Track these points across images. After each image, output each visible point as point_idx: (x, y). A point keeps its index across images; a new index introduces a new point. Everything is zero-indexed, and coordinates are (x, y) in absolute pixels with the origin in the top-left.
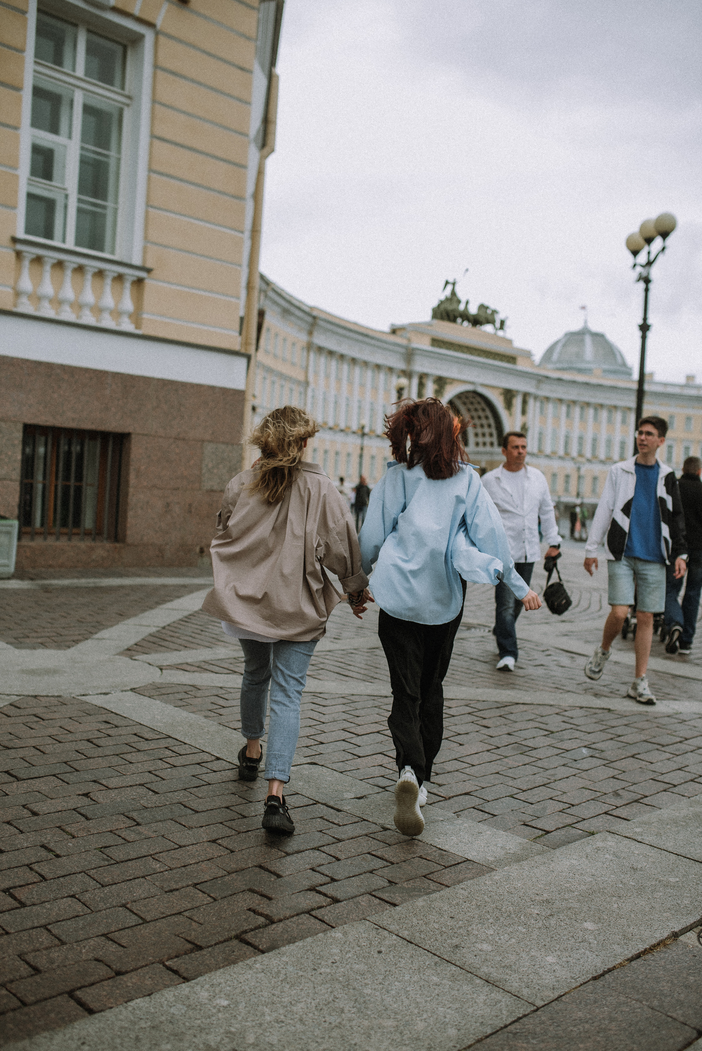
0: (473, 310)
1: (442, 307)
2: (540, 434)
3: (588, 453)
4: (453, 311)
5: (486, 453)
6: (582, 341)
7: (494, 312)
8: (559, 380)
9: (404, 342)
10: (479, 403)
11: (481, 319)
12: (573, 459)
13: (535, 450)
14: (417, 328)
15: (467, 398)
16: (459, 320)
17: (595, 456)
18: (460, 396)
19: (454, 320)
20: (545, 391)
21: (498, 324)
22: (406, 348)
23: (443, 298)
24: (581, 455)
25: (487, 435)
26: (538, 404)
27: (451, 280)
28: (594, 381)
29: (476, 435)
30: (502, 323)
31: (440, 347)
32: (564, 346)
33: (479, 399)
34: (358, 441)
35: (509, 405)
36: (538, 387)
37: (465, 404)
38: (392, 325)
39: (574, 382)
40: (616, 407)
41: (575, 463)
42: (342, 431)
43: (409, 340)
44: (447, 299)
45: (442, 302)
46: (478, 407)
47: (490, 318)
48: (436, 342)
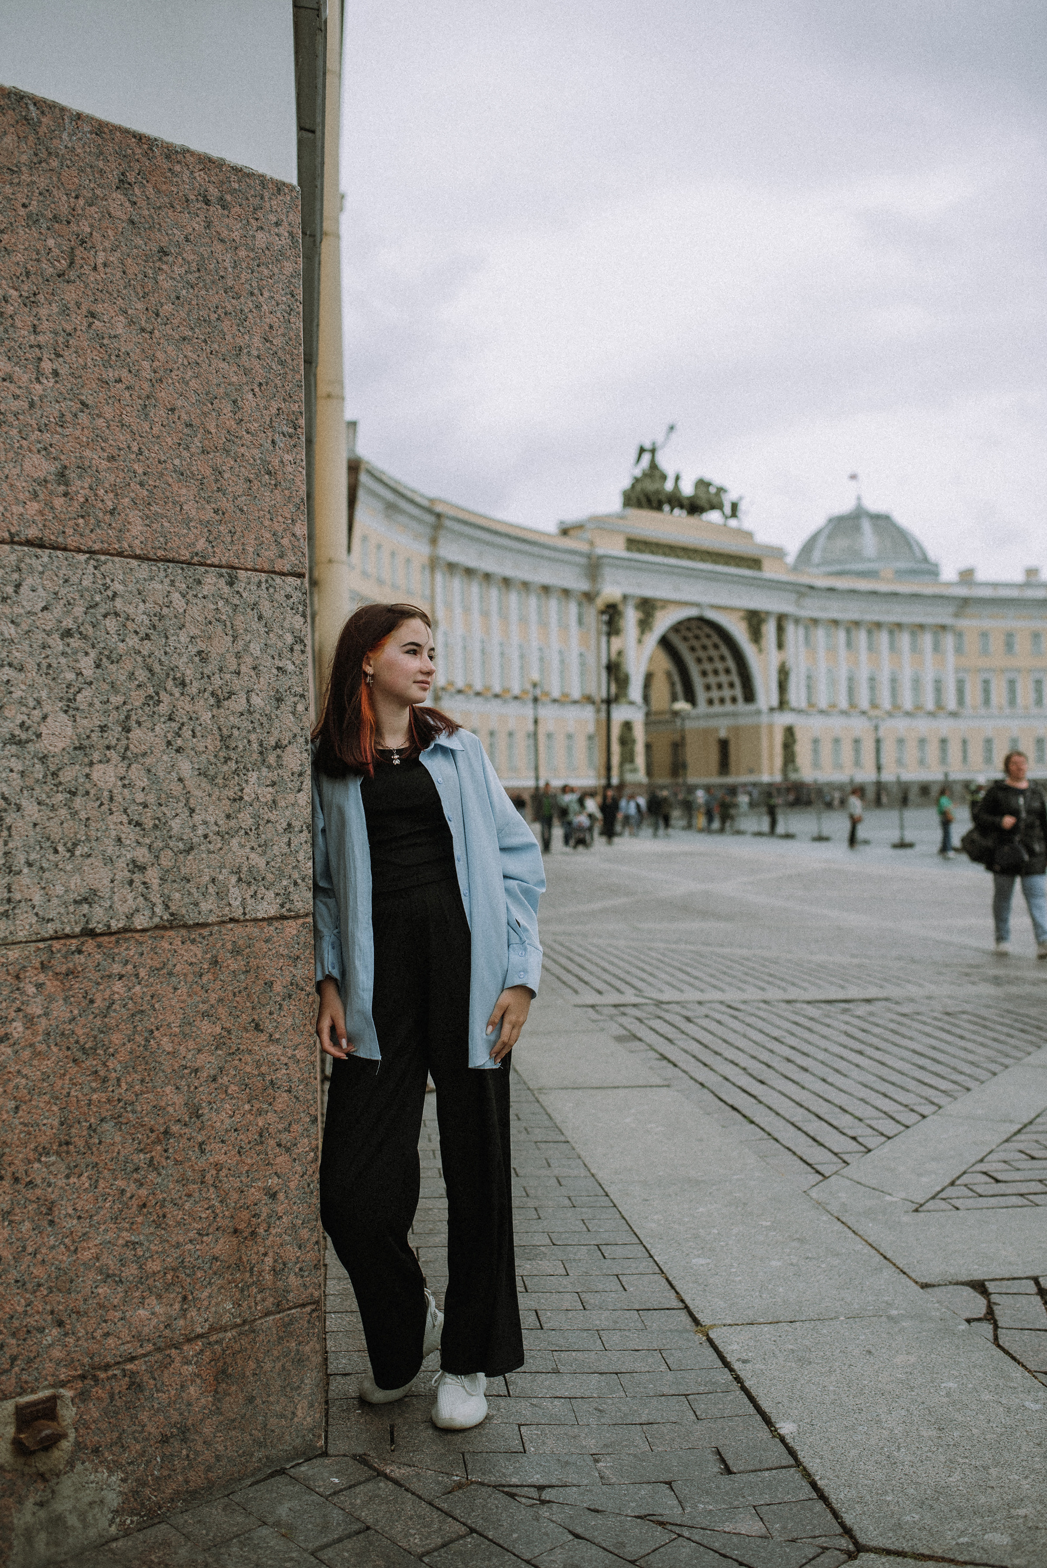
0: (687, 489)
1: (639, 487)
2: (809, 677)
3: (886, 703)
4: (658, 492)
5: (726, 715)
6: (857, 528)
7: (721, 490)
8: (831, 590)
9: (584, 547)
10: (708, 636)
11: (703, 502)
12: (864, 713)
13: (803, 705)
14: (600, 523)
15: (689, 629)
16: (666, 508)
17: (896, 706)
18: (676, 628)
19: (659, 507)
20: (811, 609)
21: (728, 509)
22: (589, 556)
23: (638, 472)
24: (874, 705)
25: (725, 686)
26: (801, 631)
27: (648, 445)
28: (882, 587)
29: (708, 688)
30: (734, 507)
31: (640, 551)
32: (830, 537)
33: (707, 630)
34: (528, 711)
35: (756, 635)
36: (798, 605)
37: (685, 639)
38: (562, 523)
39: (853, 592)
40: (922, 627)
41: (870, 718)
42: (497, 696)
43: (592, 543)
44: (645, 475)
45: (637, 480)
46: (708, 642)
47: (715, 500)
48: (634, 544)
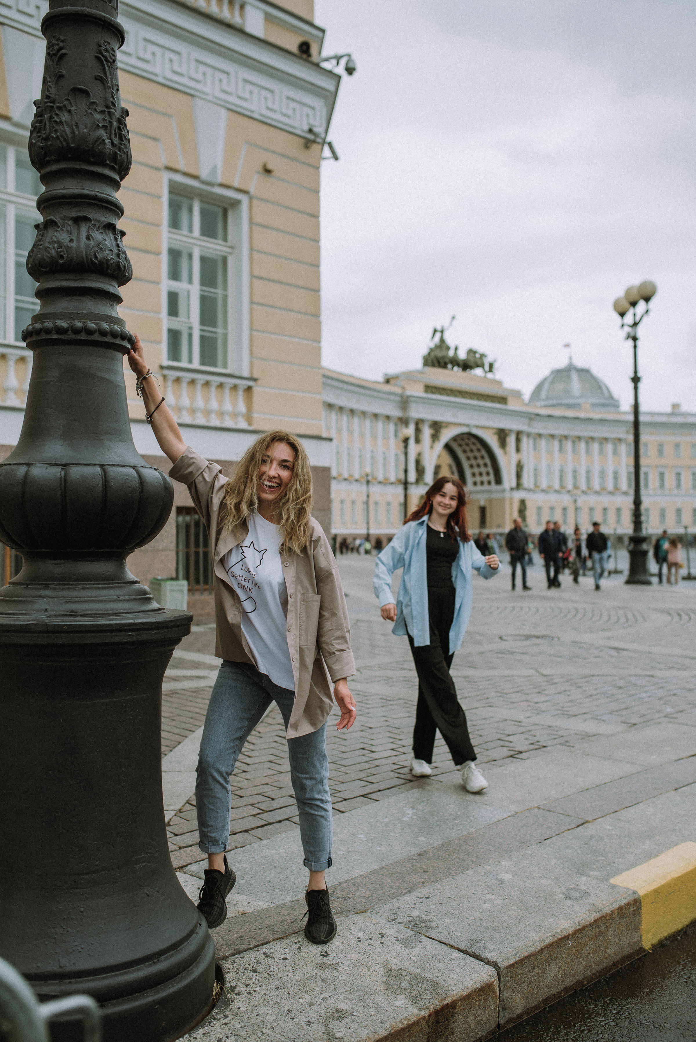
0: (462, 355)
1: (433, 354)
2: (535, 470)
3: (583, 486)
4: (444, 357)
5: (483, 492)
6: (569, 377)
7: (483, 356)
8: (550, 416)
9: (399, 391)
10: (474, 444)
11: (471, 363)
12: (569, 492)
13: (532, 486)
14: (409, 376)
15: (462, 439)
16: (450, 366)
17: (589, 487)
18: (455, 439)
19: (444, 366)
20: (536, 428)
21: (487, 368)
22: (402, 396)
23: (432, 345)
24: (576, 487)
25: (484, 474)
26: (531, 441)
27: (439, 328)
28: (582, 415)
29: (474, 475)
30: (491, 366)
31: (432, 393)
32: (552, 383)
33: (473, 440)
34: (364, 488)
35: (503, 444)
36: (529, 425)
37: (460, 445)
38: (386, 375)
39: (564, 418)
40: (606, 439)
41: (571, 496)
42: (345, 479)
43: (404, 388)
44: (437, 347)
45: (432, 350)
46: (474, 448)
47: (479, 362)
48: (429, 388)
